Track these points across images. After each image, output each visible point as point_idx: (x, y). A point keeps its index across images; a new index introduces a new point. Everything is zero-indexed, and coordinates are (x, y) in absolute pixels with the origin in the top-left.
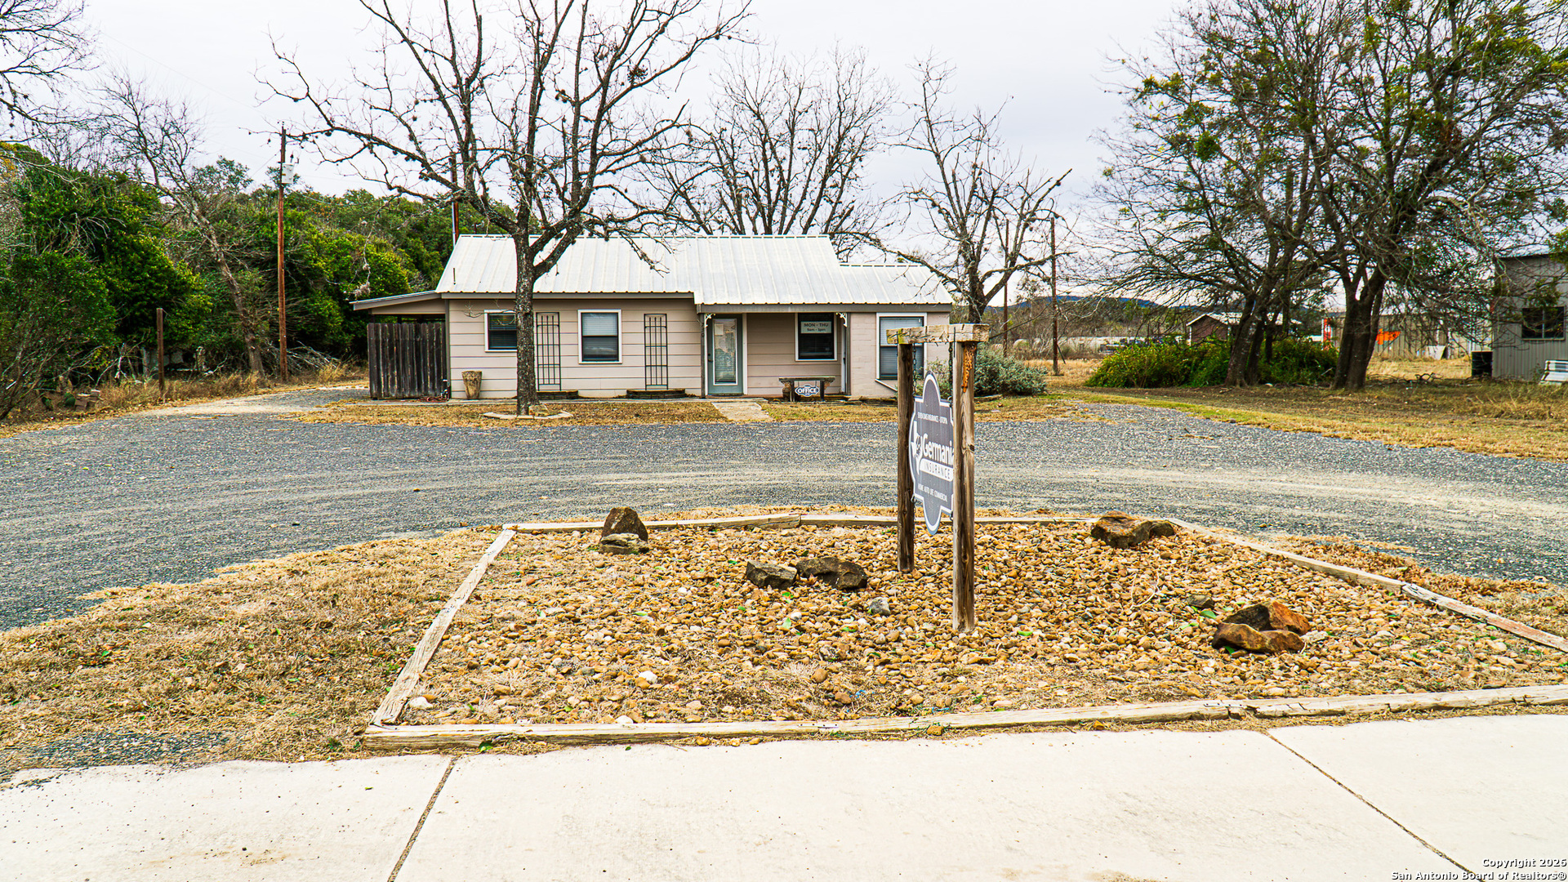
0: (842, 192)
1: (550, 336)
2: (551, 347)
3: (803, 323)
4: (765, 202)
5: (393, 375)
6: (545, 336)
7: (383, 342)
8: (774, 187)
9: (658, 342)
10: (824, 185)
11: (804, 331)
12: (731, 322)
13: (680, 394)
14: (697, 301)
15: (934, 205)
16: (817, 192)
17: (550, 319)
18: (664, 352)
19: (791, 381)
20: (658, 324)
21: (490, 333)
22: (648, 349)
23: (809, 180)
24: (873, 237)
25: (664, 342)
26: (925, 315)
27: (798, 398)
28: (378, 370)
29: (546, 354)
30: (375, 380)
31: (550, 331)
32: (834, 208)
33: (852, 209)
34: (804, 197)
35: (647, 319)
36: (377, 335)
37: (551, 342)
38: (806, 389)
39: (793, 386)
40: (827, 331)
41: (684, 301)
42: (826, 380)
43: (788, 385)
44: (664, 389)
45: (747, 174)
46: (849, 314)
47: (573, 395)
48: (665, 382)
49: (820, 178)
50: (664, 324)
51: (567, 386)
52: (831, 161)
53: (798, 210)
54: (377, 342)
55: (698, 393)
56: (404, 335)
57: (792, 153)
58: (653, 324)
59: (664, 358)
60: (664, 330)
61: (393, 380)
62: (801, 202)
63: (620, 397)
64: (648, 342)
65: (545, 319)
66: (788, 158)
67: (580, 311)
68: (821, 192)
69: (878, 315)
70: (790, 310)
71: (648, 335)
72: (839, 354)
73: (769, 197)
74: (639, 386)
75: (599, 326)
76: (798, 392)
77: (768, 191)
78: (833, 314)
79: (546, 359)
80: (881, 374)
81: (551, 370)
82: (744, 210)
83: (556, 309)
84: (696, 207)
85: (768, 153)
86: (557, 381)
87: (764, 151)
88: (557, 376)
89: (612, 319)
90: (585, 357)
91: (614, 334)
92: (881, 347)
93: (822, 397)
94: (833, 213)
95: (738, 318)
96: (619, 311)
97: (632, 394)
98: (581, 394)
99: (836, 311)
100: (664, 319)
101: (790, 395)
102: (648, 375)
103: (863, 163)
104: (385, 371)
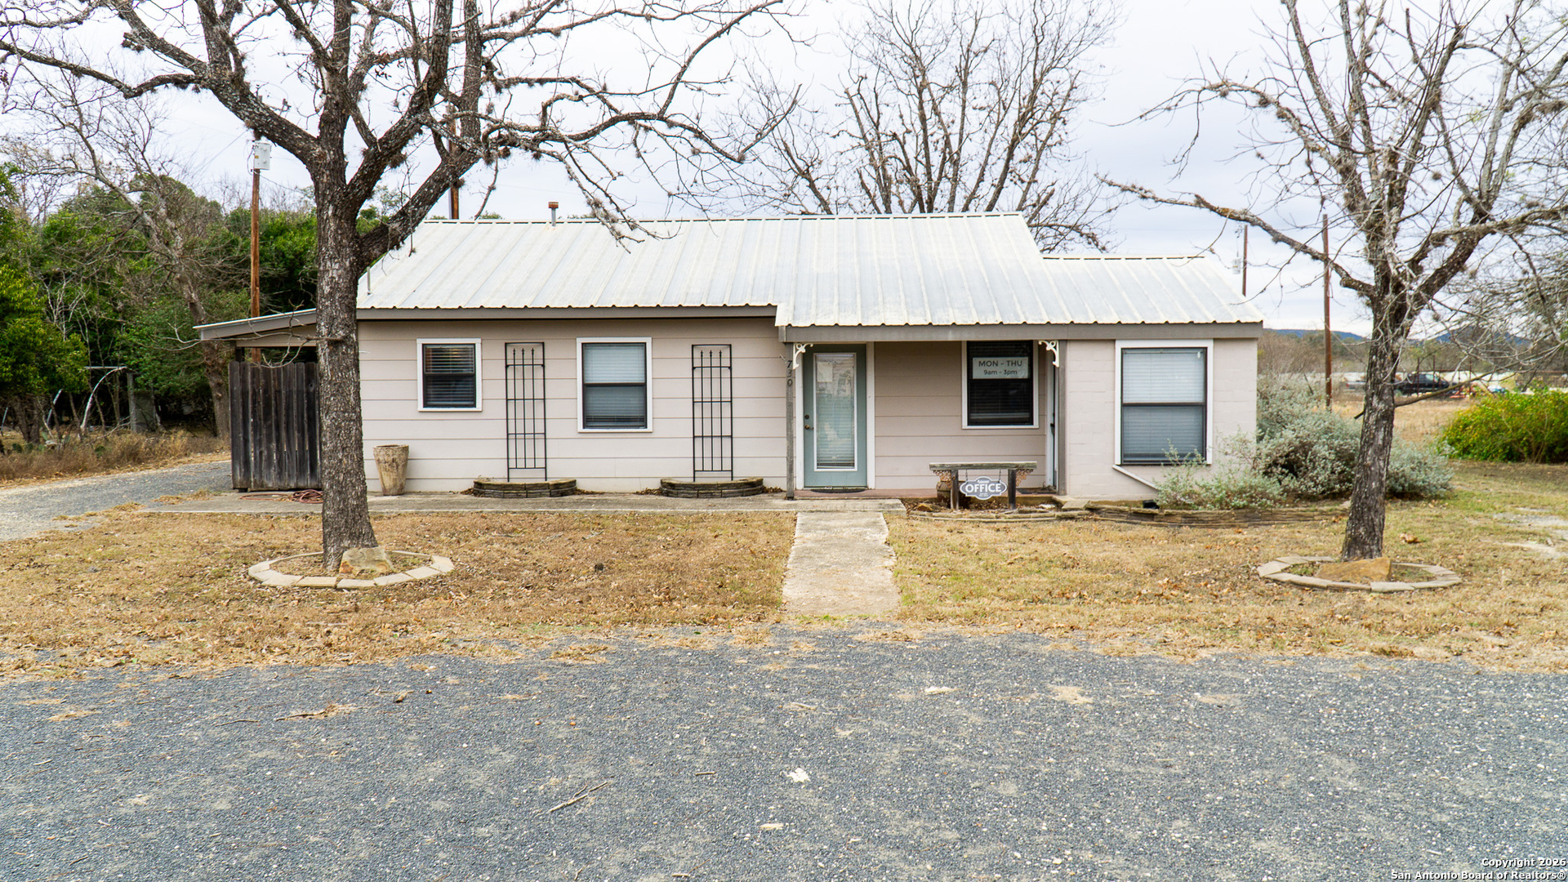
0: (1036, 169)
1: (528, 383)
2: (529, 403)
3: (976, 361)
4: (922, 180)
5: (269, 450)
6: (519, 383)
7: (255, 393)
8: (936, 159)
9: (716, 395)
10: (1011, 156)
11: (979, 373)
12: (848, 360)
13: (754, 488)
14: (781, 321)
15: (1264, 102)
16: (1001, 164)
17: (528, 355)
18: (726, 413)
19: (953, 470)
20: (716, 363)
21: (427, 380)
22: (698, 407)
23: (989, 154)
24: (1085, 230)
25: (726, 395)
26: (1210, 345)
27: (966, 503)
28: (246, 441)
29: (520, 415)
30: (240, 457)
31: (528, 375)
32: (1025, 193)
33: (1051, 194)
34: (981, 179)
35: (697, 354)
36: (244, 381)
37: (529, 395)
38: (980, 486)
39: (956, 482)
40: (1023, 374)
41: (759, 320)
42: (1020, 468)
43: (947, 478)
44: (725, 479)
45: (895, 136)
46: (1064, 342)
47: (566, 489)
48: (727, 466)
49: (1006, 145)
50: (726, 363)
51: (559, 473)
52: (1022, 120)
53: (972, 196)
54: (244, 394)
55: (782, 484)
56: (289, 383)
57: (963, 114)
58: (706, 363)
59: (727, 423)
60: (726, 373)
61: (270, 457)
62: (977, 186)
63: (648, 492)
64: (698, 395)
65: (519, 355)
66: (958, 121)
67: (580, 341)
68: (1007, 167)
69: (1119, 345)
70: (951, 337)
71: (697, 383)
72: (1042, 415)
73: (929, 174)
74: (682, 473)
75: (614, 368)
76: (967, 490)
77: (928, 166)
78: (1030, 343)
79: (520, 423)
80: (1123, 455)
81: (530, 443)
82: (894, 200)
83: (540, 338)
84: (824, 194)
85: (928, 108)
86: (540, 463)
87: (921, 102)
88: (540, 453)
89: (636, 353)
90: (589, 421)
91: (640, 380)
92: (1124, 406)
93: (1012, 500)
94: (1024, 200)
95: (859, 350)
96: (648, 340)
97: (669, 489)
98: (581, 485)
99: (1037, 337)
100: (726, 354)
101: (953, 497)
102: (698, 454)
103: (1068, 127)
104: (258, 443)
